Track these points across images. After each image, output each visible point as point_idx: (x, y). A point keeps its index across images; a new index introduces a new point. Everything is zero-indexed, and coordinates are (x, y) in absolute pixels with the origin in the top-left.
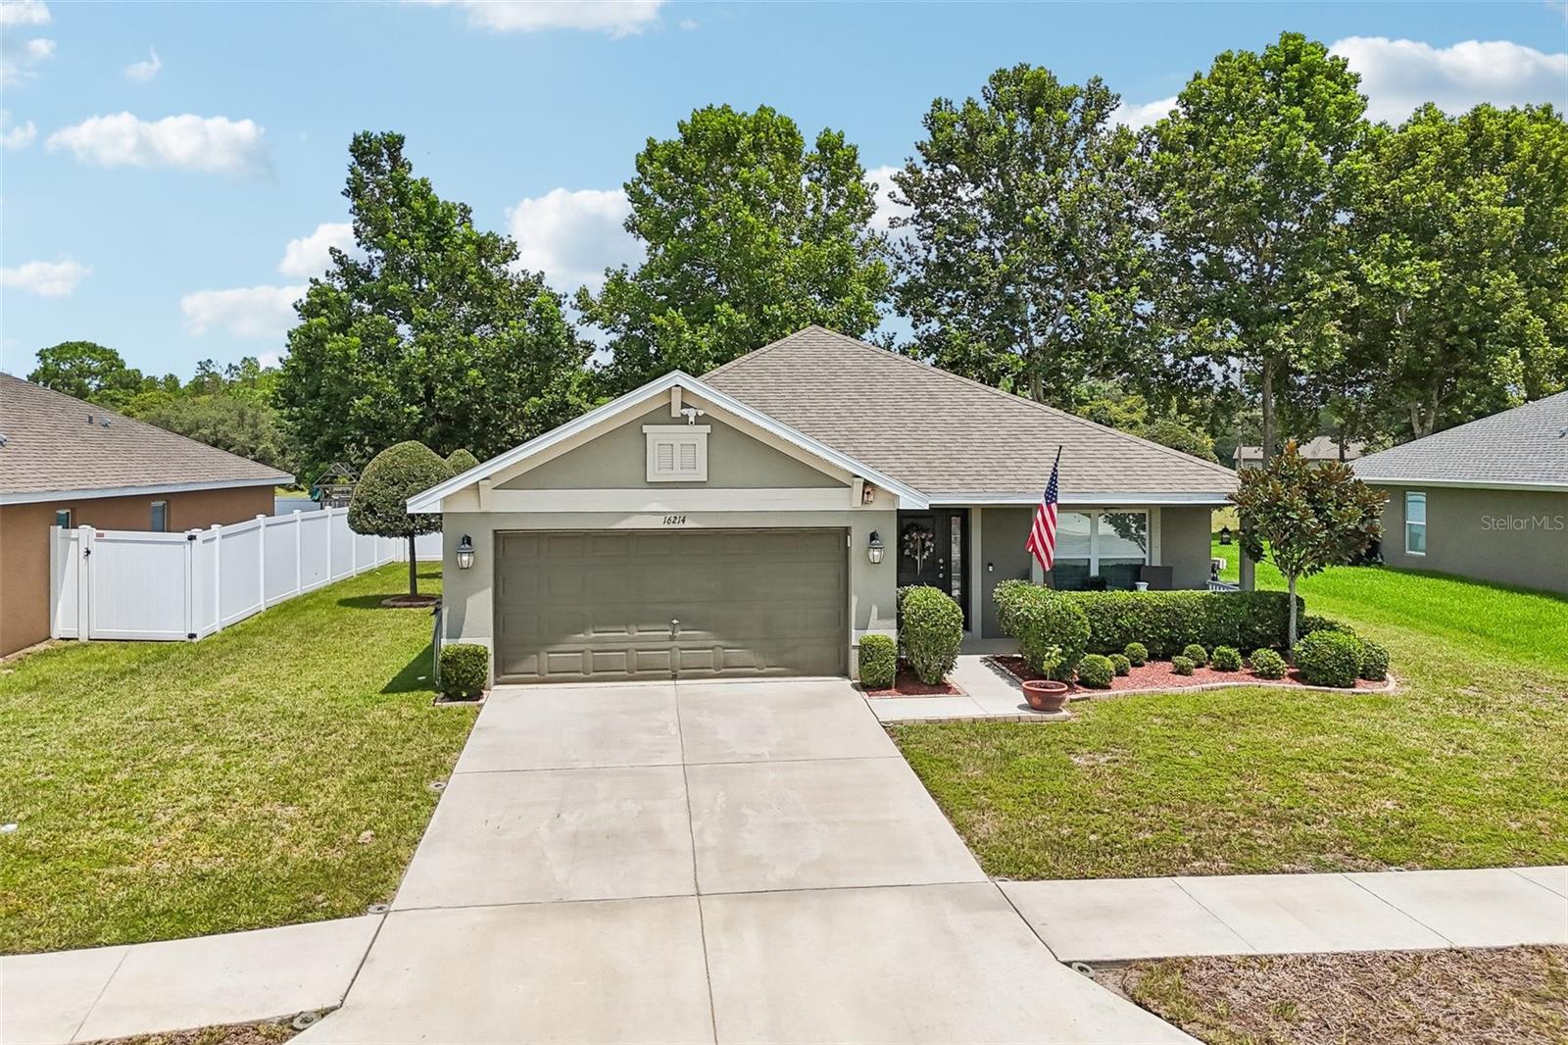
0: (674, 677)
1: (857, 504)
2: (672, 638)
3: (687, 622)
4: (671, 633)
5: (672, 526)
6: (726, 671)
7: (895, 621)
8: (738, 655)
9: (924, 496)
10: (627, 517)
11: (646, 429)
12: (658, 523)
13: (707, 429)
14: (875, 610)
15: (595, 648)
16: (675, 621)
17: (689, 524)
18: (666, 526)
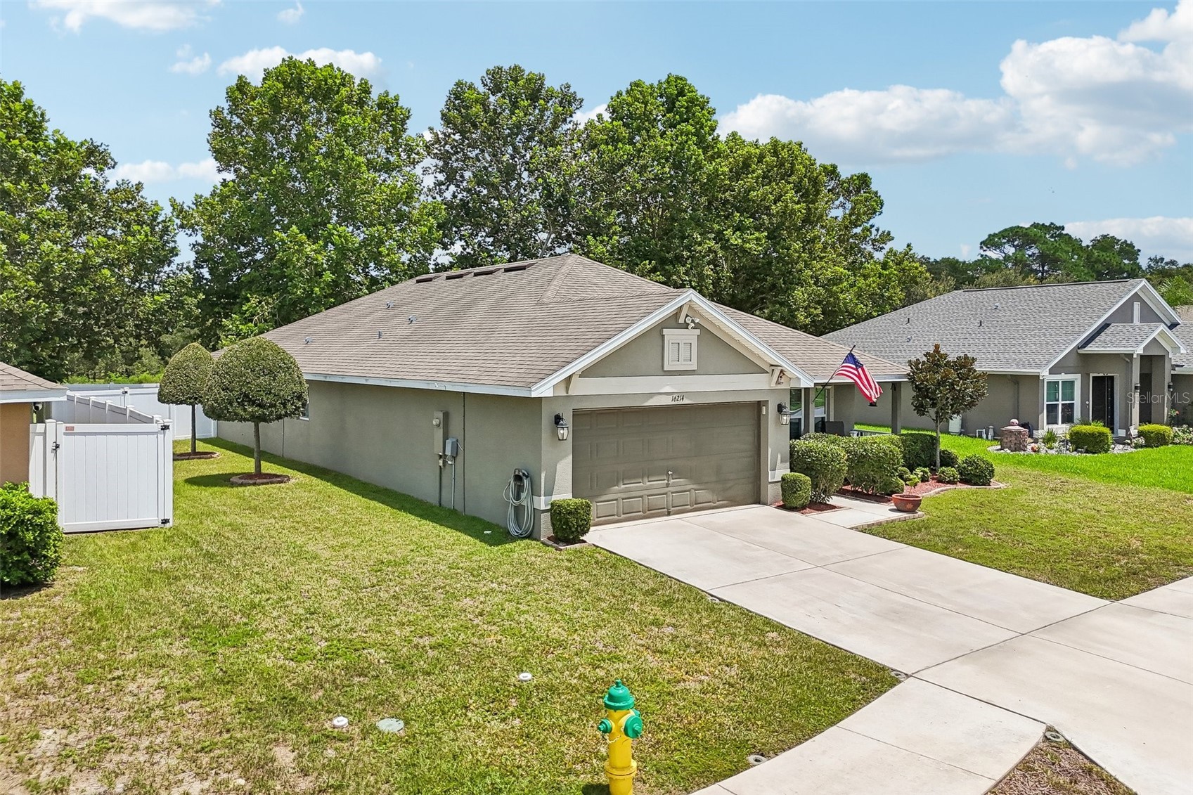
0: (669, 514)
1: (773, 385)
2: (668, 485)
3: (678, 473)
4: (666, 481)
5: (676, 403)
6: (697, 506)
7: (789, 463)
8: (703, 494)
9: (812, 379)
10: (652, 397)
11: (665, 331)
12: (667, 401)
13: (698, 332)
14: (779, 456)
15: (624, 497)
16: (670, 473)
17: (686, 401)
18: (673, 403)
